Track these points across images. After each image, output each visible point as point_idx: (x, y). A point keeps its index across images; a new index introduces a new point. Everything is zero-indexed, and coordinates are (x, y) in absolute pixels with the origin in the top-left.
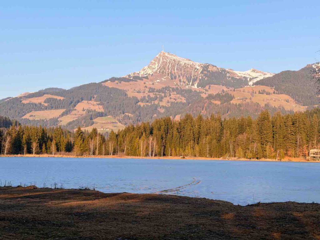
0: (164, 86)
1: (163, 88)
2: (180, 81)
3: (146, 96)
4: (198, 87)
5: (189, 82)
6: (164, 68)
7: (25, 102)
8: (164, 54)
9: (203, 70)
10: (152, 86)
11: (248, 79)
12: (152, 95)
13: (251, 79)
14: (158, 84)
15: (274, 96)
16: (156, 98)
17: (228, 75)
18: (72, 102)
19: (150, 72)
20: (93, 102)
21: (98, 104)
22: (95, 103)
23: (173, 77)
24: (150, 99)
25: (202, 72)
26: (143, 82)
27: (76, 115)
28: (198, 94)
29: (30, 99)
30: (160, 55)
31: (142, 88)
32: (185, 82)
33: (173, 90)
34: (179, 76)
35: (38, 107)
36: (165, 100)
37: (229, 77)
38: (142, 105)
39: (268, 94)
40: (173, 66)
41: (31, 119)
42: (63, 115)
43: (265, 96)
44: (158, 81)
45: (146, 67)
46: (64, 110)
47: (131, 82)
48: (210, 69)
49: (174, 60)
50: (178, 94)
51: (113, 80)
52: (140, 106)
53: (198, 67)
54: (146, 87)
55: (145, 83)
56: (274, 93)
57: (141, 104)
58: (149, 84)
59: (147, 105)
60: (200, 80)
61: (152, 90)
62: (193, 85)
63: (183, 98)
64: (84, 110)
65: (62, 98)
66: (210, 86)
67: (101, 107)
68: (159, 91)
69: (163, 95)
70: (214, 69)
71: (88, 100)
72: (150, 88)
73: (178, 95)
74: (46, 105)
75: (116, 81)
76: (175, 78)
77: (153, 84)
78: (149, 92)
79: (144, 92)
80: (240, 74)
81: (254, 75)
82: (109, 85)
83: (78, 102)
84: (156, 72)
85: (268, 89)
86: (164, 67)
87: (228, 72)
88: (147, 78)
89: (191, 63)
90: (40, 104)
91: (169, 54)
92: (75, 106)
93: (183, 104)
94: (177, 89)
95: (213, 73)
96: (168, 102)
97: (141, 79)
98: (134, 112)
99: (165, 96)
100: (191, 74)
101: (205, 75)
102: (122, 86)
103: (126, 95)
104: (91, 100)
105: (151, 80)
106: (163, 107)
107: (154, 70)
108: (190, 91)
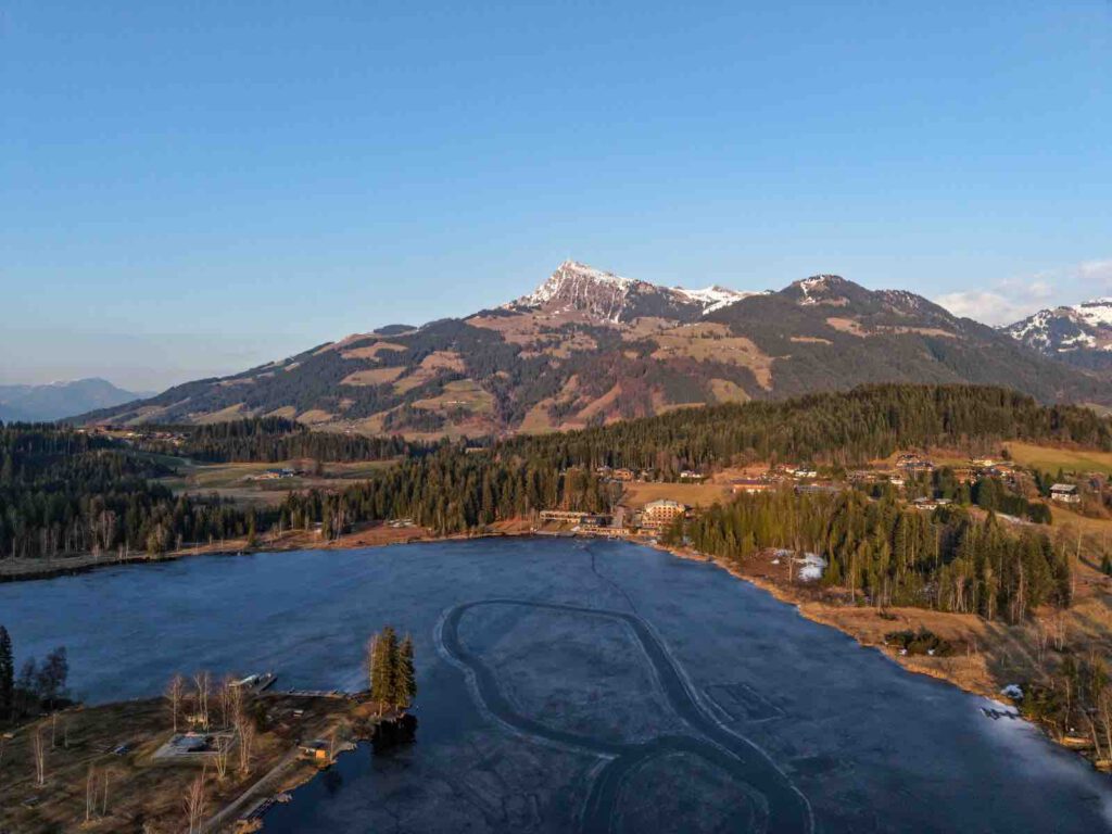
0: (564, 321)
1: (563, 326)
2: (592, 311)
3: (535, 339)
4: (620, 320)
5: (606, 313)
6: (568, 291)
7: (345, 356)
8: (569, 265)
9: (630, 292)
10: (545, 323)
11: (704, 305)
12: (544, 338)
13: (708, 305)
14: (556, 318)
15: (726, 342)
16: (550, 343)
17: (671, 298)
18: (416, 356)
19: (546, 296)
20: (450, 354)
21: (457, 357)
22: (452, 355)
23: (581, 305)
24: (542, 346)
25: (627, 296)
26: (531, 316)
27: (421, 376)
28: (617, 333)
29: (354, 351)
30: (563, 268)
31: (529, 326)
32: (598, 313)
33: (579, 328)
34: (591, 304)
35: (365, 365)
36: (564, 346)
37: (673, 302)
38: (524, 358)
39: (718, 337)
40: (582, 287)
41: (354, 384)
42: (402, 376)
43: (711, 342)
44: (557, 312)
45: (542, 288)
46: (402, 369)
47: (513, 318)
48: (641, 289)
49: (585, 276)
50: (585, 333)
51: (484, 314)
52: (521, 358)
53: (622, 288)
54: (536, 324)
55: (534, 318)
56: (727, 335)
57: (524, 355)
58: (541, 318)
59: (533, 358)
60: (624, 310)
61: (545, 330)
62: (612, 317)
63: (593, 342)
64: (433, 368)
65: (400, 348)
66: (638, 320)
67: (461, 361)
68: (557, 331)
69: (561, 337)
70: (649, 289)
71: (441, 350)
72: (542, 326)
73: (587, 337)
74: (377, 360)
75: (489, 316)
76: (585, 305)
77: (548, 319)
78: (541, 333)
79: (532, 333)
80: (691, 294)
81: (716, 296)
82: (479, 323)
83: (426, 354)
84: (554, 298)
85: (720, 329)
86: (567, 288)
87: (672, 293)
88: (539, 308)
89: (611, 279)
90: (368, 359)
91: (578, 264)
92: (421, 361)
93: (592, 352)
94: (585, 325)
95: (645, 297)
96: (568, 349)
97: (529, 310)
98: (510, 370)
99: (565, 339)
100: (610, 298)
101: (632, 300)
102: (497, 325)
103: (504, 339)
104: (446, 349)
105: (548, 312)
106: (558, 359)
107: (552, 294)
108: (606, 329)
